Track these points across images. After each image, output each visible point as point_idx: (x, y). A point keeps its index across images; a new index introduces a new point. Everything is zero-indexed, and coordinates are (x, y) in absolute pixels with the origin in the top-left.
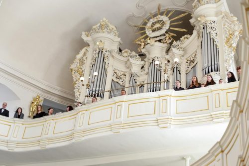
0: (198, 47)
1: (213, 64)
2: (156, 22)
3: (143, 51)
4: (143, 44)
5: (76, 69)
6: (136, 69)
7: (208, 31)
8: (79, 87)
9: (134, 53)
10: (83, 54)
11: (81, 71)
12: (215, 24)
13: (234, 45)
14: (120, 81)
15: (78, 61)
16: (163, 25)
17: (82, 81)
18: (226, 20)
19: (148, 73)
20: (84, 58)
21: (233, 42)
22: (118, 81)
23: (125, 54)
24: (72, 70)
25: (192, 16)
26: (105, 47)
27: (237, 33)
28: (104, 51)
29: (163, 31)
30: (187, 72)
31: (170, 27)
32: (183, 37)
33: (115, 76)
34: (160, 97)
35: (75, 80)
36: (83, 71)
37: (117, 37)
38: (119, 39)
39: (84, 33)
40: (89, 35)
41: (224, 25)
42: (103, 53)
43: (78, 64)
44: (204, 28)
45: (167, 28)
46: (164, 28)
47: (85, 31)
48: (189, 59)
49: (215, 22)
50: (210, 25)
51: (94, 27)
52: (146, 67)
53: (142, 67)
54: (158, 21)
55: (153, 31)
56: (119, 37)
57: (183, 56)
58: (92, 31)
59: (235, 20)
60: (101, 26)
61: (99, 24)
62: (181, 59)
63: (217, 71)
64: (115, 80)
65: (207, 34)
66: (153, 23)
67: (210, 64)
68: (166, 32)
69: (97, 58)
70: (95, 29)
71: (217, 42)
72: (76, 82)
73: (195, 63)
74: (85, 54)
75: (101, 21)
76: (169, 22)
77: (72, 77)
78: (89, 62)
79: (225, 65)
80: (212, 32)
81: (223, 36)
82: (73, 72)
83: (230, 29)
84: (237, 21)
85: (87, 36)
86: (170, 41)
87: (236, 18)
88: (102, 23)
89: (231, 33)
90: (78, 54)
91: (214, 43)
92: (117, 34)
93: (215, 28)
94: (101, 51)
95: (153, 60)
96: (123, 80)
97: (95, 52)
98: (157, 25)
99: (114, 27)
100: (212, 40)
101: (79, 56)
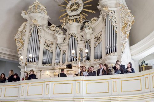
0: (103, 28)
1: (113, 46)
2: (73, 4)
3: (65, 27)
4: (65, 21)
5: (19, 39)
6: (60, 40)
7: (110, 19)
8: (21, 53)
9: (58, 29)
10: (23, 27)
11: (22, 41)
12: (115, 13)
13: (128, 33)
14: (49, 49)
15: (20, 33)
16: (79, 7)
17: (22, 59)
18: (123, 11)
19: (68, 44)
20: (24, 31)
21: (127, 30)
22: (48, 48)
23: (53, 29)
24: (16, 39)
25: (99, 3)
26: (38, 23)
27: (130, 23)
28: (37, 26)
29: (79, 12)
30: (95, 46)
31: (83, 8)
32: (92, 19)
33: (46, 45)
34: (75, 80)
35: (18, 48)
36: (23, 41)
37: (46, 15)
38: (48, 17)
39: (23, 12)
40: (27, 13)
41: (122, 15)
42: (37, 28)
43: (20, 36)
44: (107, 16)
45: (82, 9)
46: (79, 9)
47: (24, 10)
48: (96, 36)
49: (115, 12)
50: (111, 14)
51: (30, 7)
52: (67, 39)
53: (65, 39)
54: (76, 3)
55: (72, 11)
56: (48, 15)
57: (92, 34)
58: (28, 10)
59: (129, 12)
60: (35, 7)
61: (33, 5)
62: (91, 35)
63: (115, 52)
64: (46, 48)
65: (109, 21)
66: (71, 5)
67: (110, 47)
68: (81, 13)
69: (33, 32)
70: (30, 8)
71: (116, 28)
72: (20, 50)
73: (100, 41)
74: (24, 28)
75: (35, 2)
76: (83, 4)
77: (16, 46)
78: (27, 34)
79: (121, 48)
80: (113, 20)
81: (121, 24)
82: (17, 41)
83: (125, 19)
84: (131, 13)
85: (25, 14)
86: (84, 21)
87: (130, 11)
88: (35, 5)
89: (126, 22)
90: (20, 27)
91: (114, 29)
92: (46, 12)
93: (115, 16)
94: (35, 27)
95: (71, 35)
96: (51, 48)
97: (31, 27)
98: (75, 7)
99: (44, 7)
100: (112, 26)
101: (20, 29)
